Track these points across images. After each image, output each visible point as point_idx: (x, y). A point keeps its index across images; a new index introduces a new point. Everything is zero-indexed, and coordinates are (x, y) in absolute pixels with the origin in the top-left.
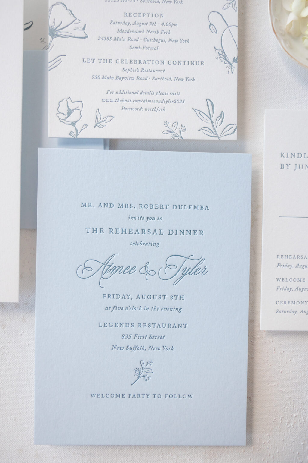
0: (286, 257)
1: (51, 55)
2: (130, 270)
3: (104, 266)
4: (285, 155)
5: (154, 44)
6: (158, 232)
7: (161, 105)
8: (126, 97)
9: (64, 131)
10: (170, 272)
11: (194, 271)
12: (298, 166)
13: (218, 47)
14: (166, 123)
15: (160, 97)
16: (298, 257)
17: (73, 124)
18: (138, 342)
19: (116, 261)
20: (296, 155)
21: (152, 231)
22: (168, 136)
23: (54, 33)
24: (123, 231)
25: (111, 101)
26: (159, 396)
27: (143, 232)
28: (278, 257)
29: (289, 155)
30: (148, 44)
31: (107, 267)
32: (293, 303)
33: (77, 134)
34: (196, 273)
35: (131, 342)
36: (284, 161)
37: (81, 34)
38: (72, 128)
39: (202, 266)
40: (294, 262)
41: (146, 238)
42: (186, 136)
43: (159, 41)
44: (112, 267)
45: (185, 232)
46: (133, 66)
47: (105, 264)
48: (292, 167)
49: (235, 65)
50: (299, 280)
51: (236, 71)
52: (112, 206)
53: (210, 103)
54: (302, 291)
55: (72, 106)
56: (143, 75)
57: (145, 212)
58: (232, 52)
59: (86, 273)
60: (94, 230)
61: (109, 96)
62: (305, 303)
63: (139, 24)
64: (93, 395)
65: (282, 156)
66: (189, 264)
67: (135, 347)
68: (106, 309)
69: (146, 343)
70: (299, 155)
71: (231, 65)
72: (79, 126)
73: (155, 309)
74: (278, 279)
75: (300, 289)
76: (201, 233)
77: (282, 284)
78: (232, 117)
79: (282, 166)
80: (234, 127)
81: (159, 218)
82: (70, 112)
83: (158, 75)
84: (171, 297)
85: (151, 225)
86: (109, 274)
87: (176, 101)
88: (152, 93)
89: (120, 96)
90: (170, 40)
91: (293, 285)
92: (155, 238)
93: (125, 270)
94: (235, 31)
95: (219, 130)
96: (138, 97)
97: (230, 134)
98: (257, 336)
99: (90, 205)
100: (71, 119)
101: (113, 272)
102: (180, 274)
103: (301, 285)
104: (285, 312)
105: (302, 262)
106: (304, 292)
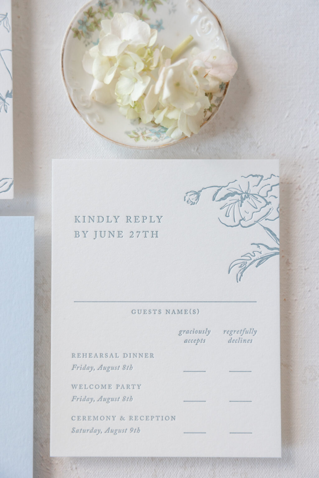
0: (84, 355)
4: (81, 219)
12: (98, 233)
16: (101, 355)
20: (96, 219)
28: (73, 355)
29: (87, 219)
32: (95, 418)
36: (80, 227)
40: (96, 362)
48: (90, 233)
49: (9, 101)
50: (103, 387)
51: (10, 108)
54: (108, 402)
58: (5, 84)
62: (111, 418)
65: (76, 220)
70: (100, 219)
71: (4, 100)
74: (74, 386)
75: (105, 400)
77: (78, 393)
79: (77, 234)
80: (10, 181)
91: (95, 394)
97: (5, 191)
103: (106, 393)
104: (84, 432)
105: (107, 362)
106: (111, 403)
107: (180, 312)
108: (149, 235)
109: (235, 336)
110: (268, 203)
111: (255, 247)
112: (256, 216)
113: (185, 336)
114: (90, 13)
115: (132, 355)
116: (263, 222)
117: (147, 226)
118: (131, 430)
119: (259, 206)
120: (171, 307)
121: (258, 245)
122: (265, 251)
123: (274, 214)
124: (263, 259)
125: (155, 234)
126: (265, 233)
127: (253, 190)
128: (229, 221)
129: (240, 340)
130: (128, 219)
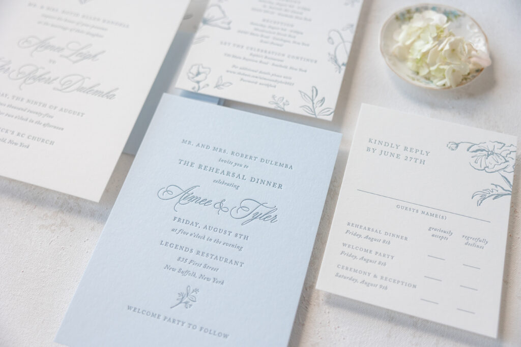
0: (357, 226)
1: (198, 35)
2: (206, 202)
3: (184, 194)
4: (373, 141)
5: (280, 42)
6: (241, 177)
7: (273, 83)
8: (247, 72)
9: (189, 86)
10: (242, 213)
11: (265, 217)
12: (383, 153)
13: (332, 53)
14: (274, 97)
15: (274, 78)
16: (369, 229)
17: (198, 82)
18: (192, 268)
19: (196, 192)
20: (383, 144)
21: (236, 175)
22: (273, 106)
23: (205, 22)
24: (211, 169)
25: (234, 73)
26: (194, 327)
27: (228, 174)
28: (349, 224)
29: (377, 142)
30: (275, 42)
31: (187, 195)
32: (355, 271)
33: (199, 89)
34: (266, 219)
35: (185, 266)
36: (372, 146)
37: (226, 26)
38: (196, 85)
39: (273, 215)
40: (364, 233)
41: (229, 180)
42: (288, 109)
43: (285, 41)
44: (191, 195)
45: (266, 183)
46: (259, 53)
47: (186, 192)
48: (379, 152)
49: (344, 68)
50: (366, 251)
51: (343, 72)
52: (208, 147)
53: (315, 90)
54: (367, 262)
55: (201, 70)
56: (264, 60)
57: (235, 159)
58: (343, 58)
59: (166, 196)
60: (186, 163)
61: (234, 70)
62: (367, 274)
63: (273, 28)
64: (129, 308)
65: (370, 141)
66: (263, 210)
67: (187, 272)
68: (173, 230)
69: (199, 270)
70: (386, 144)
71: (340, 67)
72: (201, 84)
73: (217, 241)
74: (344, 245)
75: (365, 260)
76: (280, 186)
77: (346, 250)
78: (332, 102)
79: (368, 149)
80: (332, 111)
81: (246, 166)
82: (198, 74)
83: (276, 63)
84: (236, 235)
85: (237, 170)
86: (186, 201)
87: (286, 83)
88: (268, 74)
89: (242, 71)
90: (294, 42)
91: (359, 254)
92: (237, 182)
93: (202, 201)
94: (349, 46)
95: (317, 110)
96: (257, 74)
97: (327, 115)
99: (190, 142)
100: (198, 78)
101: (191, 200)
102: (250, 216)
103: (367, 256)
104: (345, 278)
105: (372, 235)
106: (369, 263)
107: (432, 215)
108: (418, 161)
109: (471, 241)
110: (507, 161)
111: (494, 187)
112: (497, 168)
113: (432, 232)
114: (409, 11)
115: (391, 235)
116: (502, 172)
117: (418, 155)
118: (381, 286)
119: (500, 161)
120: (426, 210)
121: (496, 186)
122: (501, 191)
123: (510, 169)
124: (498, 196)
125: (423, 162)
126: (502, 180)
127: (496, 151)
128: (477, 166)
129: (474, 245)
130: (406, 149)
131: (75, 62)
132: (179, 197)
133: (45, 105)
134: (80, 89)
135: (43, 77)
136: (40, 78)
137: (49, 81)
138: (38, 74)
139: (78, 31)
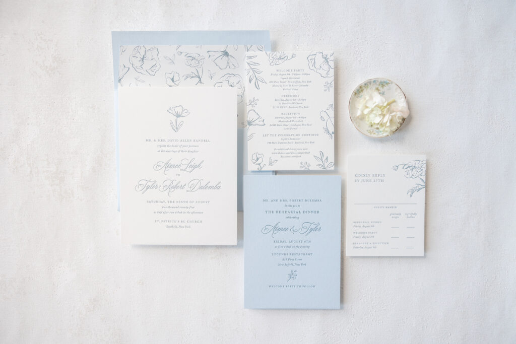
0: (358, 222)
1: (249, 134)
2: (286, 229)
5: (295, 127)
6: (298, 212)
7: (299, 155)
8: (283, 151)
9: (255, 168)
10: (304, 230)
11: (315, 229)
12: (363, 181)
13: (325, 127)
14: (301, 163)
15: (298, 151)
16: (364, 222)
17: (259, 164)
18: (290, 262)
19: (280, 226)
20: (362, 176)
21: (296, 212)
22: (303, 169)
23: (250, 123)
24: (283, 212)
25: (276, 153)
26: (300, 286)
27: (292, 212)
28: (354, 222)
29: (359, 176)
30: (293, 127)
32: (361, 243)
33: (261, 169)
35: (287, 262)
36: (357, 178)
37: (262, 123)
38: (259, 166)
39: (319, 227)
40: (362, 225)
41: (293, 215)
42: (311, 168)
43: (298, 125)
44: (278, 228)
45: (311, 212)
46: (286, 137)
47: (275, 227)
48: (361, 181)
49: (333, 135)
50: (364, 233)
51: (333, 138)
52: (277, 200)
53: (322, 153)
55: (258, 156)
56: (291, 141)
57: (292, 203)
58: (332, 129)
59: (266, 231)
60: (269, 212)
61: (275, 151)
62: (367, 243)
63: (289, 118)
64: (270, 286)
65: (356, 176)
66: (313, 226)
67: (289, 264)
68: (275, 247)
69: (294, 262)
70: (364, 175)
71: (331, 135)
72: (262, 165)
73: (297, 247)
74: (354, 233)
75: (365, 237)
76: (318, 212)
77: (356, 235)
78: (332, 159)
79: (356, 181)
80: (333, 163)
81: (299, 206)
82: (258, 159)
83: (297, 141)
84: (305, 242)
85: (296, 209)
86: (276, 232)
87: (306, 153)
88: (295, 149)
89: (280, 151)
90: (303, 125)
91: (361, 235)
92: (297, 215)
93: (284, 229)
94: (333, 119)
95: (326, 166)
96: (289, 151)
97: (331, 167)
98: (345, 258)
99: (267, 200)
100: (258, 162)
101: (278, 230)
102: (309, 231)
103: (365, 235)
104: (358, 248)
105: (365, 224)
106: (367, 238)
107: (390, 207)
108: (380, 181)
109: (409, 216)
110: (422, 170)
111: (417, 185)
112: (418, 175)
113: (392, 216)
115: (374, 222)
116: (420, 177)
117: (380, 178)
118: (374, 247)
119: (419, 171)
120: (387, 206)
121: (418, 184)
122: (420, 187)
123: (424, 174)
124: (419, 189)
125: (382, 181)
126: (421, 181)
127: (417, 166)
128: (408, 176)
129: (411, 217)
130: (373, 175)
131: (190, 172)
132: (272, 231)
133: (187, 202)
134: (201, 188)
135: (177, 186)
136: (176, 187)
137: (182, 187)
138: (174, 184)
139: (182, 151)
